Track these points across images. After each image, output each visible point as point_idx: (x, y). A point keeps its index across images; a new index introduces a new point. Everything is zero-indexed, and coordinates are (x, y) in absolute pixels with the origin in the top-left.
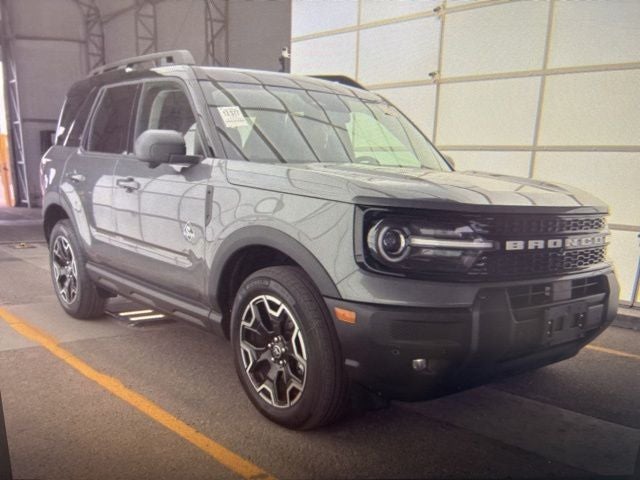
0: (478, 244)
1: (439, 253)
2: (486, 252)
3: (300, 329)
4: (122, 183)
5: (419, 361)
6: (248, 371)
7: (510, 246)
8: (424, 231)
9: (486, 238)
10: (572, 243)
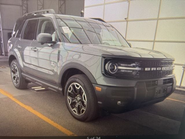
0: (137, 69)
1: (126, 71)
2: (139, 71)
3: (85, 93)
4: (33, 49)
5: (119, 102)
6: (69, 105)
7: (146, 69)
8: (122, 65)
9: (139, 67)
10: (164, 69)
